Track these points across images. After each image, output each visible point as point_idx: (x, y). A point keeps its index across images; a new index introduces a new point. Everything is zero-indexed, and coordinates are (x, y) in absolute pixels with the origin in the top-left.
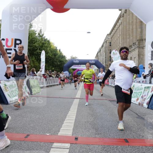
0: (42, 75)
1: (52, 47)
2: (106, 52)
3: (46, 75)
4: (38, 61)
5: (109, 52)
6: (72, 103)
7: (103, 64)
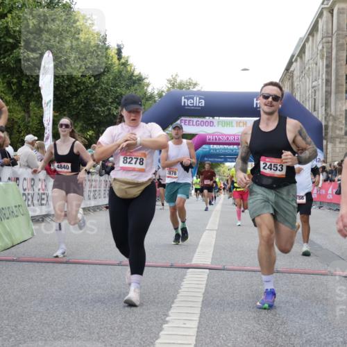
2: (329, 58)
5: (344, 55)
7: (315, 114)
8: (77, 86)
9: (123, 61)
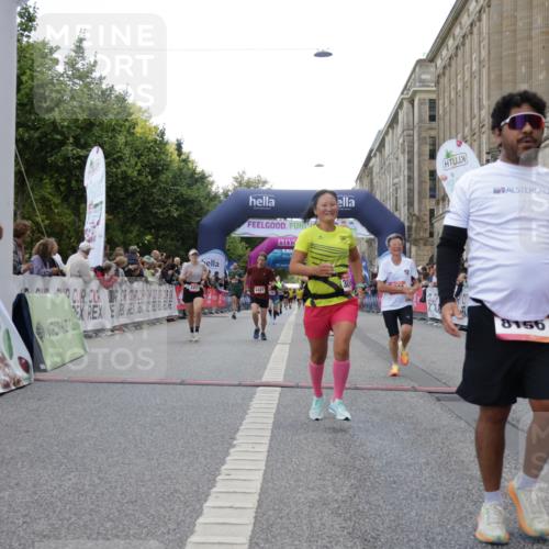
0: (92, 274)
1: (138, 130)
2: (411, 153)
3: (112, 271)
4: (72, 200)
5: (427, 149)
6: (242, 409)
7: (397, 214)
8: (132, 185)
9: (183, 157)
